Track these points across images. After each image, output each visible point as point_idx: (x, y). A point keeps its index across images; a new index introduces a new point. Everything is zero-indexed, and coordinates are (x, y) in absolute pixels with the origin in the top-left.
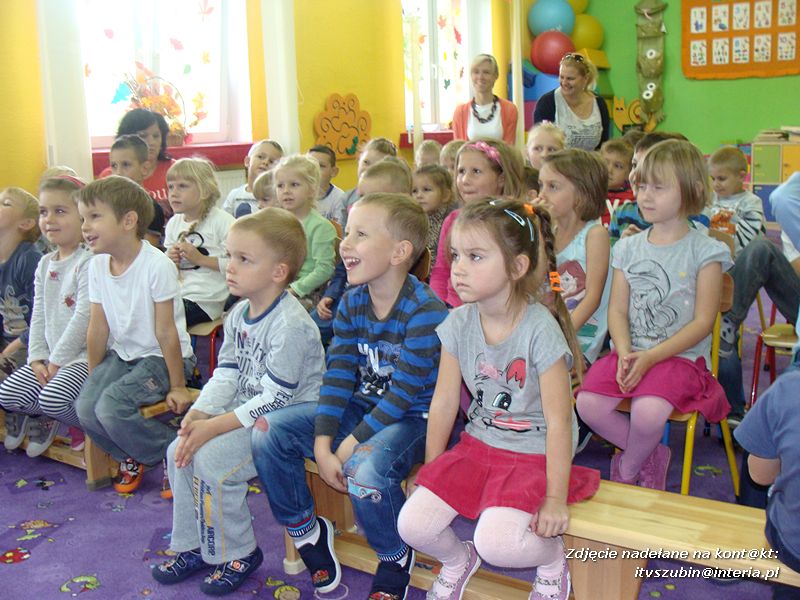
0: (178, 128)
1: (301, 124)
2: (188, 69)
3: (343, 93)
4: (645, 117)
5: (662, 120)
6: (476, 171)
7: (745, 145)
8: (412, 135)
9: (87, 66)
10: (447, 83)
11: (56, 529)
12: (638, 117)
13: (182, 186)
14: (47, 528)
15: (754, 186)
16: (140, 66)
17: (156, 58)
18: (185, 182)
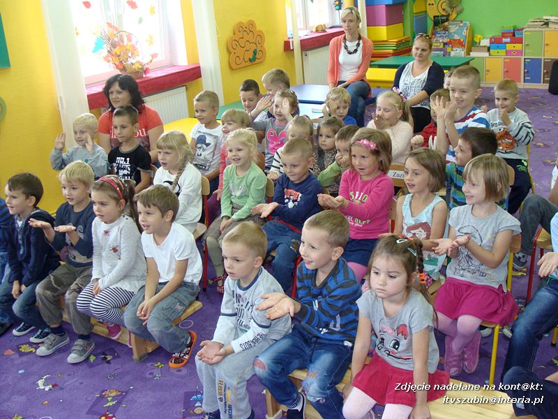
0: (140, 67)
1: (219, 46)
2: (140, 21)
3: (244, 20)
4: (448, 9)
5: (461, 12)
6: (364, 157)
7: (518, 30)
8: (293, 42)
9: (76, 29)
11: (124, 396)
12: (444, 10)
13: (167, 153)
14: (119, 395)
15: (525, 59)
16: (109, 24)
17: (120, 17)
18: (169, 151)
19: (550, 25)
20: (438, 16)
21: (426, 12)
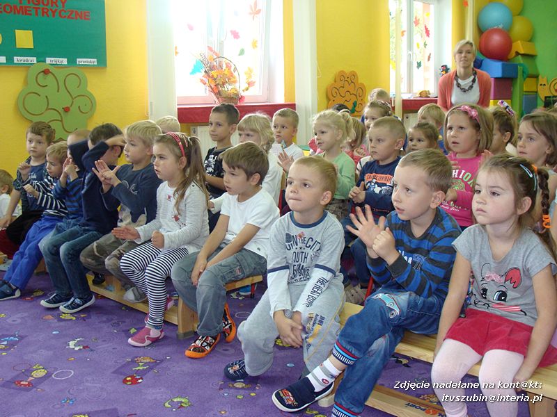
0: (235, 92)
1: (318, 90)
2: (242, 52)
3: (347, 70)
6: (461, 128)
8: (394, 99)
10: (419, 65)
12: (556, 90)
13: (248, 135)
16: (210, 49)
17: (221, 44)
18: (251, 133)
20: (550, 97)
21: (537, 92)
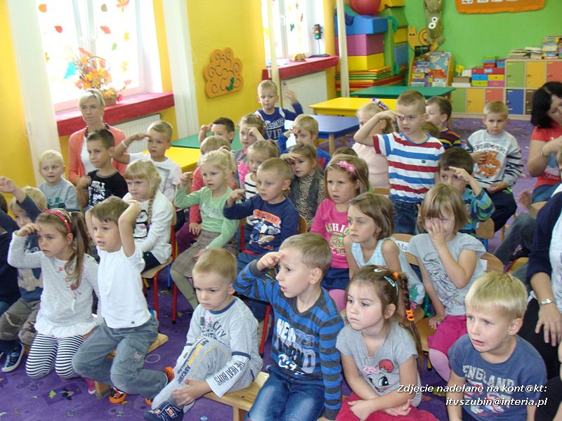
0: (113, 93)
1: (195, 74)
2: (115, 46)
3: (221, 47)
4: (430, 40)
5: (443, 43)
6: (341, 182)
7: (500, 61)
8: (271, 71)
9: (46, 53)
10: (292, 27)
12: (425, 40)
13: (137, 183)
15: (507, 90)
16: (82, 50)
17: (93, 43)
18: (139, 180)
19: (532, 56)
20: (419, 47)
21: (406, 42)
